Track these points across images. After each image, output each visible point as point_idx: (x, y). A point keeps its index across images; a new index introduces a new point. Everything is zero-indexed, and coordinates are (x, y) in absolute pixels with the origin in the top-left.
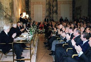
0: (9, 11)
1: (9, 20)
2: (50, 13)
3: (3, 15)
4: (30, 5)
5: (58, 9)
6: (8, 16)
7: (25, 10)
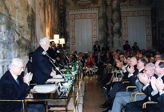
0: (25, 33)
1: (26, 49)
2: (107, 35)
3: (14, 39)
4: (67, 21)
5: (123, 26)
6: (23, 42)
7: (58, 30)
